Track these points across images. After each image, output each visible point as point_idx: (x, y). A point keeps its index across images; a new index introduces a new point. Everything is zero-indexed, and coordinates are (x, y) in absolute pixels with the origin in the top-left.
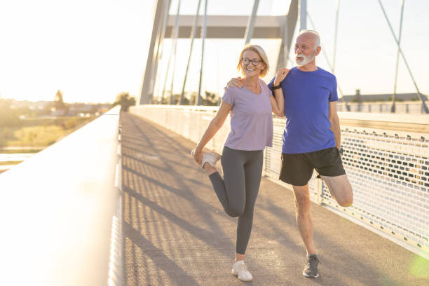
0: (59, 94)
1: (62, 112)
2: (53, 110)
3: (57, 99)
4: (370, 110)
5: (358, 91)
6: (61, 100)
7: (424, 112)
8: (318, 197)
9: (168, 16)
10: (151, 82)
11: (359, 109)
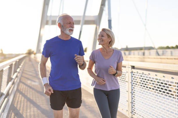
0: (1, 50)
1: (3, 57)
4: (134, 54)
5: (127, 46)
6: (2, 53)
7: (157, 55)
8: (129, 113)
9: (47, 16)
10: (40, 44)
11: (129, 54)
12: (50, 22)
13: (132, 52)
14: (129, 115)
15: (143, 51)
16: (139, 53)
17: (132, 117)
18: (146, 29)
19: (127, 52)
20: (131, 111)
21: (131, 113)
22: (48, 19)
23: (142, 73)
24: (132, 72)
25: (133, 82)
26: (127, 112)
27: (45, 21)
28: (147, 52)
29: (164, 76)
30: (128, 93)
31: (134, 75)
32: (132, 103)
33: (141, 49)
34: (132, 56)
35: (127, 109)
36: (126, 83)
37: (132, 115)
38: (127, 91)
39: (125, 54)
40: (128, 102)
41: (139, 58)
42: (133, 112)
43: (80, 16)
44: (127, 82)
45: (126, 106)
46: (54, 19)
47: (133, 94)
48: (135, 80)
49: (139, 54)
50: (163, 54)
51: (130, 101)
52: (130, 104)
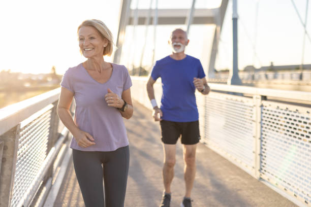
0: (54, 69)
2: (50, 79)
3: (52, 72)
4: (283, 78)
5: (272, 63)
6: (55, 73)
8: (256, 171)
9: (131, 10)
10: (118, 58)
11: (275, 77)
12: (135, 21)
13: (280, 73)
14: (256, 174)
15: (299, 72)
16: (292, 74)
17: (261, 178)
18: (306, 32)
19: (271, 74)
20: (259, 168)
21: (260, 171)
22: (133, 15)
24: (262, 106)
25: (264, 122)
26: (254, 170)
28: (306, 73)
29: (308, 112)
31: (264, 110)
32: (261, 155)
33: (297, 68)
34: (279, 81)
35: (253, 164)
37: (261, 175)
38: (254, 137)
39: (266, 76)
40: (255, 154)
41: (291, 84)
42: (262, 169)
43: (186, 10)
44: (254, 121)
45: (252, 160)
46: (142, 15)
47: (262, 141)
48: (266, 119)
49: (292, 78)
51: (258, 152)
52: (258, 157)
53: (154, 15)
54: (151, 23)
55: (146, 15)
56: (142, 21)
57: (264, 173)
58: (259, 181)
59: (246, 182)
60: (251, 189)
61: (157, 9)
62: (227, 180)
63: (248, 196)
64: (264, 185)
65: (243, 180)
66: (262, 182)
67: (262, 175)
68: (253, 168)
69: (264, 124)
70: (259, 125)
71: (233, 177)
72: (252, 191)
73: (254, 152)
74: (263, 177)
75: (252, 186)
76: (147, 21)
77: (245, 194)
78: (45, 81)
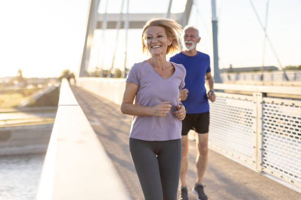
0: (20, 72)
1: (22, 84)
2: (16, 82)
3: (19, 75)
4: (245, 79)
5: (231, 65)
6: (21, 76)
7: (285, 79)
8: (257, 165)
9: (98, 14)
10: (86, 62)
11: (237, 79)
12: (105, 25)
13: (242, 75)
14: (257, 168)
16: (253, 76)
17: (263, 172)
18: (266, 36)
19: (233, 76)
20: (260, 162)
21: (261, 164)
23: (281, 103)
24: (264, 102)
25: (265, 118)
26: (255, 164)
27: (95, 22)
28: (267, 75)
30: (255, 135)
31: (266, 106)
32: (263, 149)
33: (256, 70)
34: (241, 81)
35: (254, 159)
36: (253, 119)
37: (263, 168)
38: (254, 132)
39: (229, 78)
40: (255, 149)
42: (264, 163)
44: (254, 117)
45: (252, 155)
47: (264, 136)
48: (268, 115)
49: (253, 79)
50: (295, 78)
51: (260, 147)
52: (260, 152)
53: (125, 19)
54: (122, 27)
55: (117, 19)
56: (112, 25)
57: (265, 167)
58: (261, 175)
59: (250, 176)
60: (257, 182)
61: (128, 14)
62: (231, 174)
63: (258, 189)
64: (267, 178)
65: (245, 174)
66: (265, 175)
67: (265, 168)
68: (254, 162)
69: (266, 120)
70: (260, 122)
71: (235, 171)
72: (258, 184)
73: (254, 147)
74: (265, 170)
75: (257, 180)
76: (118, 25)
77: (253, 186)
78: (11, 84)
